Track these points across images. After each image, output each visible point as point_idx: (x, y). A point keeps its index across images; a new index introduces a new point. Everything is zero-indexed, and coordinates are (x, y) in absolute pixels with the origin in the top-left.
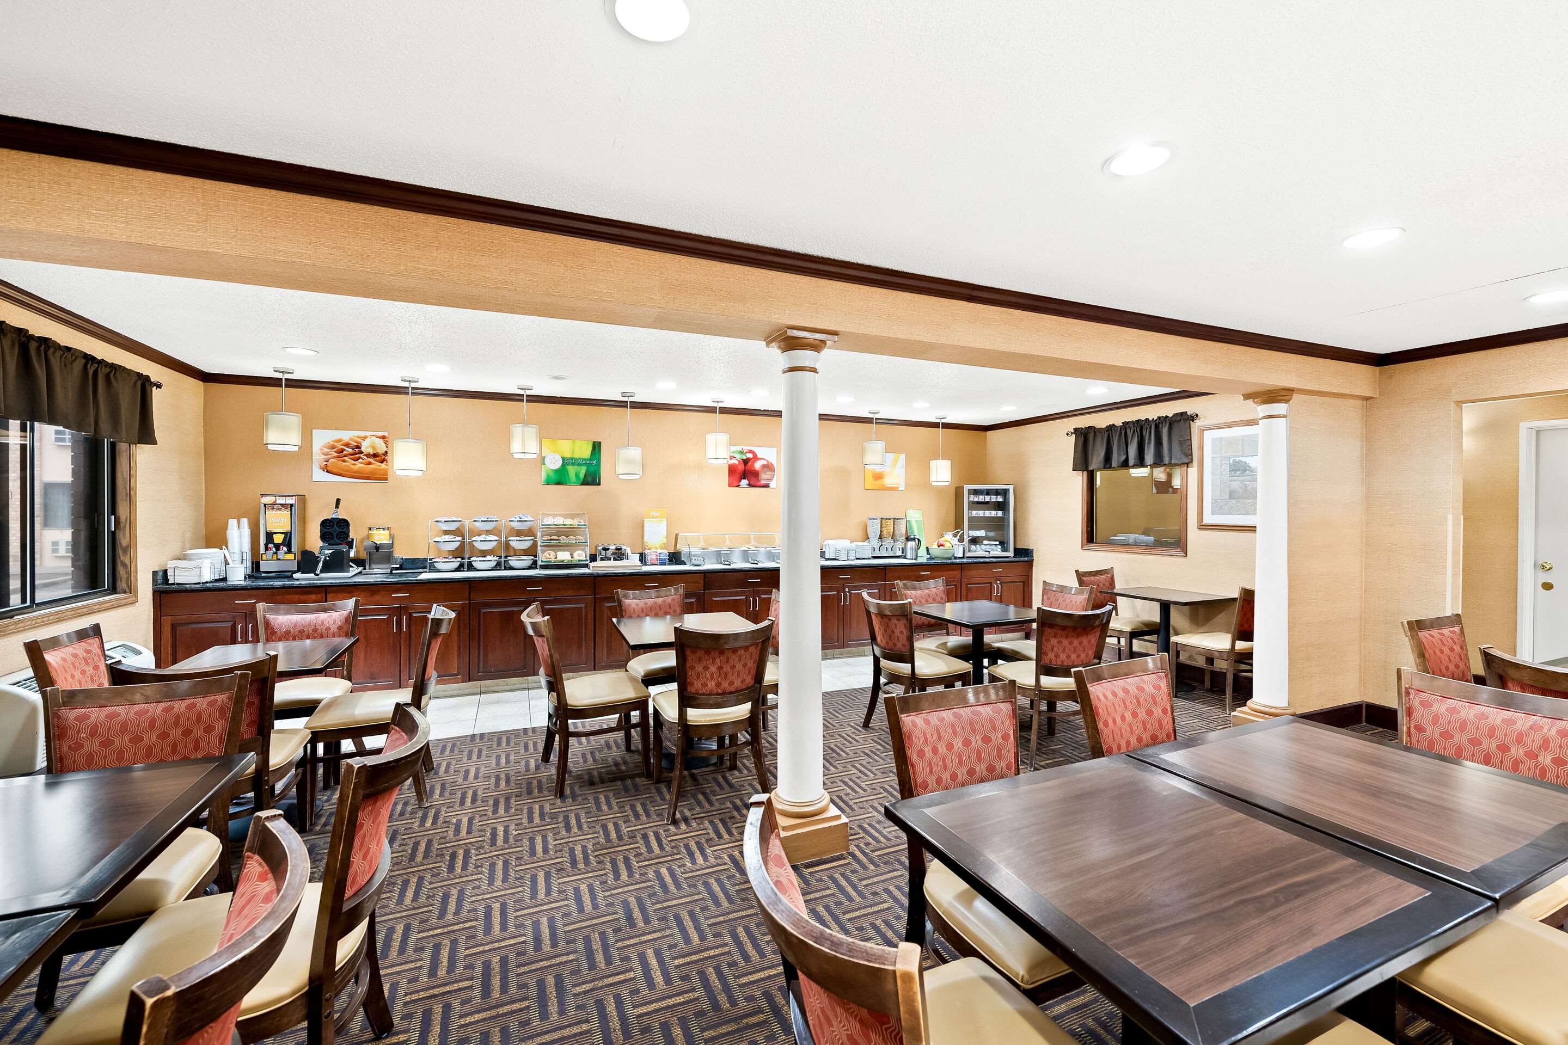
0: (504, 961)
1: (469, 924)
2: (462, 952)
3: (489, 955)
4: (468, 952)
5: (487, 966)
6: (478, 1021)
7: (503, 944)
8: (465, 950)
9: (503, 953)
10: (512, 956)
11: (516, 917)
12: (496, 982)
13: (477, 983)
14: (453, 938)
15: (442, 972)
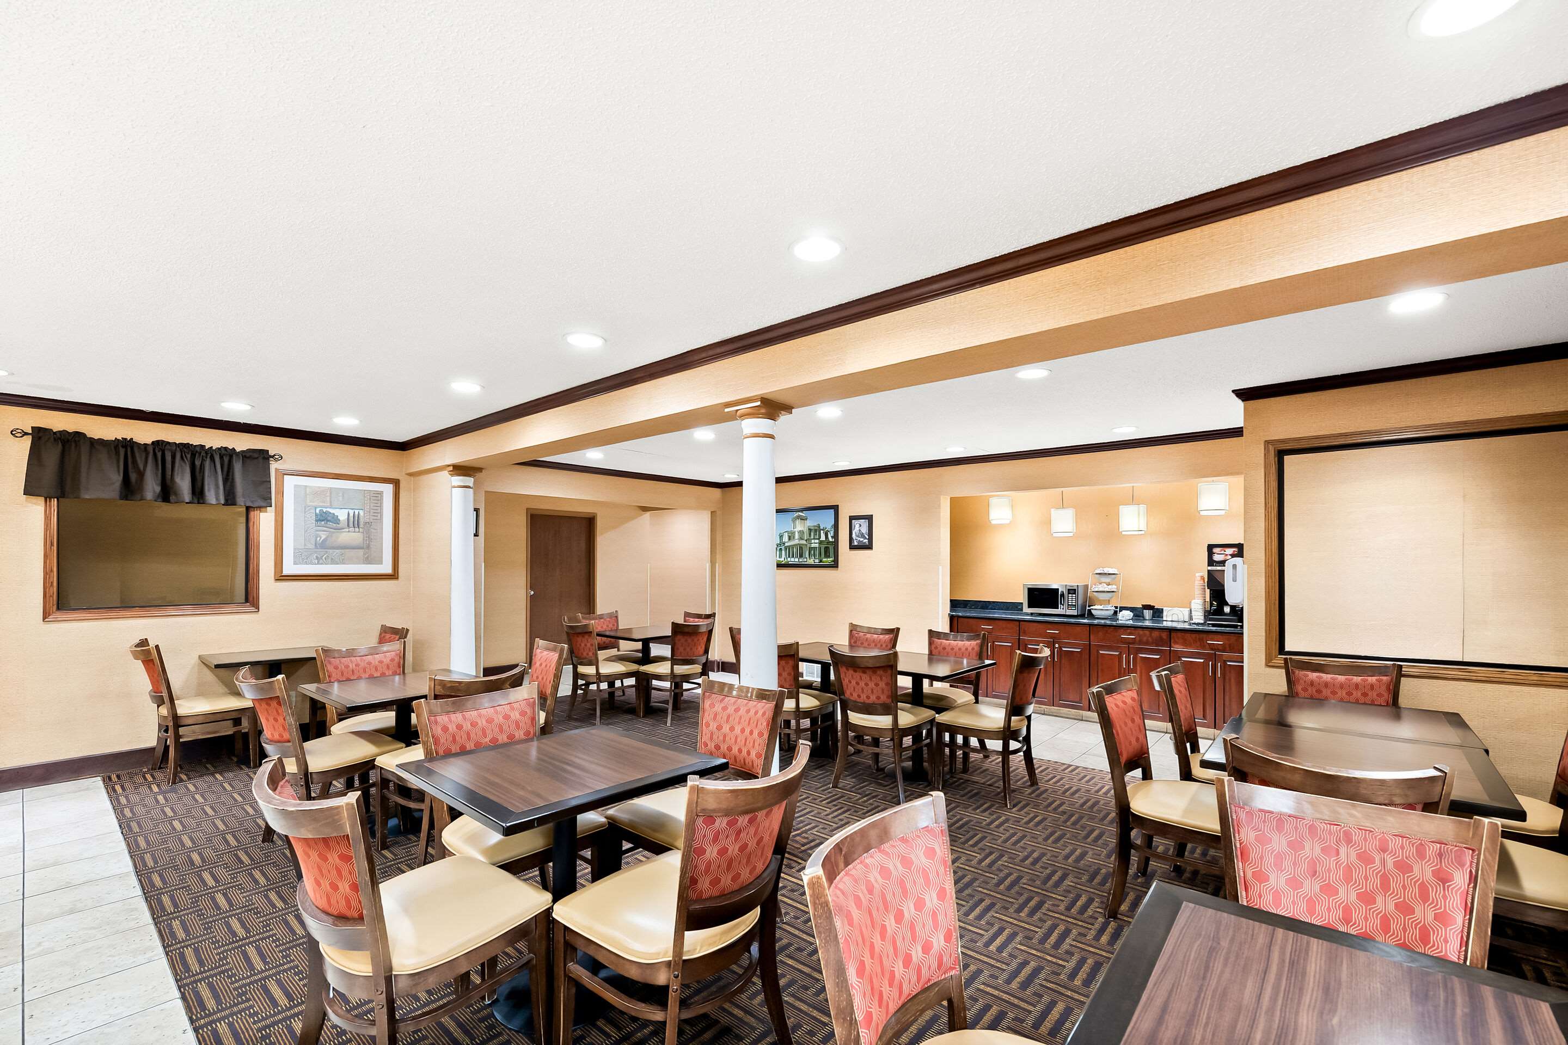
0: (1019, 910)
1: (1023, 948)
2: (1040, 932)
3: (1026, 919)
4: (1037, 930)
5: (1032, 913)
6: (1055, 894)
7: (1011, 920)
8: (1038, 932)
9: (1015, 915)
10: (1011, 910)
11: (987, 931)
12: (1032, 903)
13: (1043, 910)
14: (1040, 946)
15: (1062, 928)
